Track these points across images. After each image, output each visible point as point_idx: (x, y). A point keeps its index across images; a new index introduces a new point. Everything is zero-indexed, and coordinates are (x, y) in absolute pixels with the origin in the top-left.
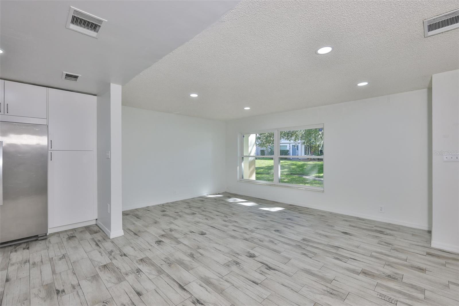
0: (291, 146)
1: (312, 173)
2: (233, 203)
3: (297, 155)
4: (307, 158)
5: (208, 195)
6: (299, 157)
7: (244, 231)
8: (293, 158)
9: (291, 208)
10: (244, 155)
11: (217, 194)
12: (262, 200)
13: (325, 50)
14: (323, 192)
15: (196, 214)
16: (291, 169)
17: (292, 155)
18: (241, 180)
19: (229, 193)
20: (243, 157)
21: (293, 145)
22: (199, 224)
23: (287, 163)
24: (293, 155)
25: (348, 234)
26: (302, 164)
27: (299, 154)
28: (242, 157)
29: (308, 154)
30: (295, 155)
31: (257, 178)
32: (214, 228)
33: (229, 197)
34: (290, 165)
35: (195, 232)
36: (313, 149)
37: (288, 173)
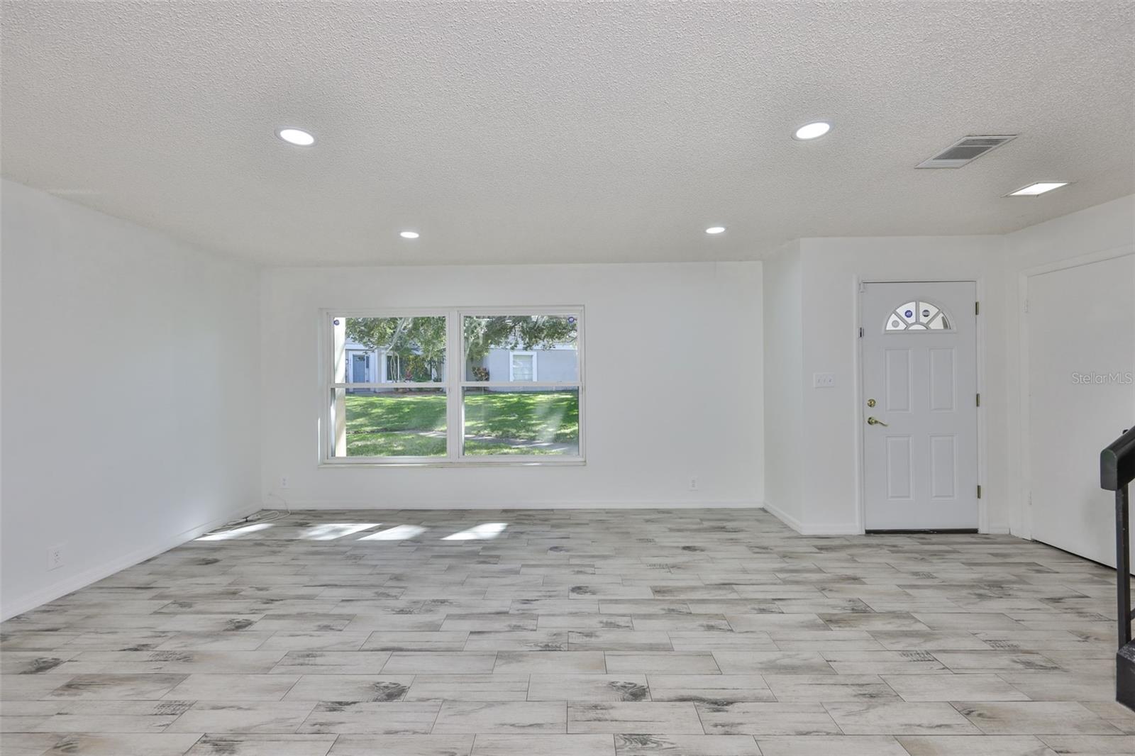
0: (351, 357)
1: (436, 425)
2: (343, 542)
3: (368, 381)
4: (395, 388)
5: (204, 535)
6: (371, 387)
7: (508, 623)
8: (354, 389)
9: (517, 518)
10: (336, 382)
11: (239, 525)
12: (419, 513)
13: (813, 131)
14: (584, 465)
15: (249, 623)
16: (373, 416)
17: (354, 382)
18: (326, 461)
19: (286, 512)
20: (334, 389)
21: (354, 356)
22: (319, 660)
23: (356, 403)
24: (357, 382)
25: (696, 550)
26: (394, 402)
27: (372, 380)
28: (332, 389)
29: (395, 377)
30: (360, 381)
31: (351, 452)
32: (401, 650)
33: (304, 525)
34: (367, 408)
35: (350, 699)
36: (408, 365)
37: (375, 428)
